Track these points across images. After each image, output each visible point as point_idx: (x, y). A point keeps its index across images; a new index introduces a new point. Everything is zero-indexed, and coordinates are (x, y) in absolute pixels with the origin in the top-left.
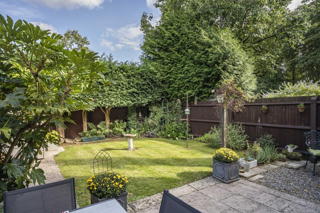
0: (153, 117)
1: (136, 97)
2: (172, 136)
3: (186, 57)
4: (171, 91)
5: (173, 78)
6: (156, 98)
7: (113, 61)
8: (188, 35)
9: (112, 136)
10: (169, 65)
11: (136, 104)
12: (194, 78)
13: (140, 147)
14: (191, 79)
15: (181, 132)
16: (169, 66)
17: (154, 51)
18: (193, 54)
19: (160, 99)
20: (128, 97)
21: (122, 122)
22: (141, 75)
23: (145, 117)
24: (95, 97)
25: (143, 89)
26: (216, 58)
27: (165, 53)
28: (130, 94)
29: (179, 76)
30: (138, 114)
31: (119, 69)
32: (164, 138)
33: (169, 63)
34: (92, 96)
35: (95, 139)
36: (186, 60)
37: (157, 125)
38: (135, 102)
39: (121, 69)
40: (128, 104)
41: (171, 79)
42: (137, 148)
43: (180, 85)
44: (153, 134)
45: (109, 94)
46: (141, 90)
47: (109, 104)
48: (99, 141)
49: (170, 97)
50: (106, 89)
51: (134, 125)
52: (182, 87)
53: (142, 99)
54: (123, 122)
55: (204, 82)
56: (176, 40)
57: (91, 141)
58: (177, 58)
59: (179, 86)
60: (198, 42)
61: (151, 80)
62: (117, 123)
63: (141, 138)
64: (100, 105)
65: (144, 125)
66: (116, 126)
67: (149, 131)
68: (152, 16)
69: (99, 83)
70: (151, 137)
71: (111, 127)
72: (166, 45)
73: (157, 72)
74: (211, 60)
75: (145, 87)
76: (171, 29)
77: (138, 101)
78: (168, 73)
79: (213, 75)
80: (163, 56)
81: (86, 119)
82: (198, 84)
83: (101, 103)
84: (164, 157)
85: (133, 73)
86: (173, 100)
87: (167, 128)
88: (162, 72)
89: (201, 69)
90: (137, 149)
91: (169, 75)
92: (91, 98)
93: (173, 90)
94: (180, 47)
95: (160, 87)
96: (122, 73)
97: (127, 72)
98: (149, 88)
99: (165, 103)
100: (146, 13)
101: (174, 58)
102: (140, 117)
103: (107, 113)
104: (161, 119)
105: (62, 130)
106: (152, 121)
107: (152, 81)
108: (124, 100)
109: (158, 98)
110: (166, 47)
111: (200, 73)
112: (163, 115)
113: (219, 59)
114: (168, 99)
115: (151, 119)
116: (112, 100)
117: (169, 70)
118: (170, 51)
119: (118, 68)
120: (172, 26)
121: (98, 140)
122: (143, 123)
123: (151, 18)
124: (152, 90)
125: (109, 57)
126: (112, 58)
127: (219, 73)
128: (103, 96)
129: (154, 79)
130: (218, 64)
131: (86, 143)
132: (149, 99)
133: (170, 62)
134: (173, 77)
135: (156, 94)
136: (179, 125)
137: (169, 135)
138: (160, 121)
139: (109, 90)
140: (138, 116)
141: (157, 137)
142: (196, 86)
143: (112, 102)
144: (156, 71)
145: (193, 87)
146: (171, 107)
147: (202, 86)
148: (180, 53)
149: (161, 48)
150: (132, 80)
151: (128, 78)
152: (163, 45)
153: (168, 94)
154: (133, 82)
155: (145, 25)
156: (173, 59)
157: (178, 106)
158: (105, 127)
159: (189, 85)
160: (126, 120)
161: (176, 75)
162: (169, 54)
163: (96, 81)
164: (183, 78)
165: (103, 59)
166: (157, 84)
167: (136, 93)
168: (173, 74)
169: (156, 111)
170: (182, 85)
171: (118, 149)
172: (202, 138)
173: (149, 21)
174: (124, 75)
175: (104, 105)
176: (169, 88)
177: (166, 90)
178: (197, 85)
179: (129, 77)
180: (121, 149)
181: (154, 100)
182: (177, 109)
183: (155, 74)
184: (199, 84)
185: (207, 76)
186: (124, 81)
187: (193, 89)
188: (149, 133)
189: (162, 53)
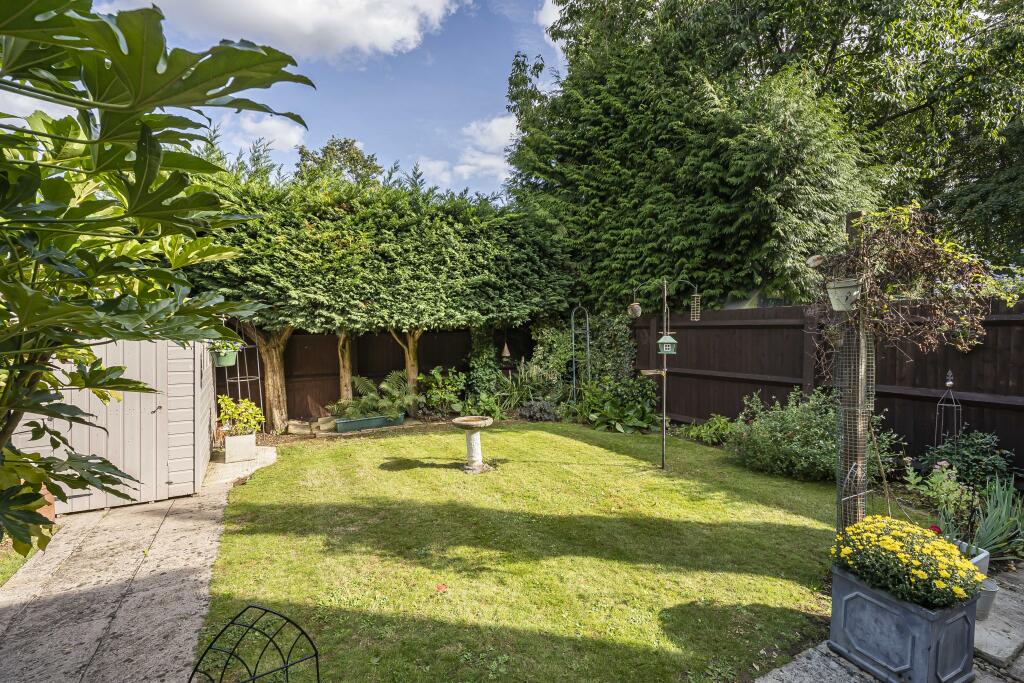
0: (545, 359)
1: (492, 299)
2: (602, 419)
3: (648, 174)
4: (598, 282)
5: (606, 240)
6: (554, 304)
7: (424, 189)
8: (656, 105)
9: (424, 414)
10: (593, 201)
11: (493, 319)
12: (675, 239)
13: (504, 457)
14: (663, 242)
15: (632, 407)
16: (594, 206)
17: (546, 163)
18: (673, 161)
19: (566, 305)
20: (470, 300)
21: (453, 373)
22: (507, 230)
23: (520, 359)
24: (369, 299)
25: (514, 276)
26: (758, 166)
27: (579, 169)
28: (475, 288)
29: (626, 235)
30: (501, 349)
31: (441, 214)
32: (577, 422)
33: (593, 196)
34: (361, 294)
35: (374, 423)
36: (648, 183)
37: (555, 381)
38: (491, 315)
39: (447, 213)
40: (470, 320)
41: (598, 246)
42: (493, 463)
43: (630, 262)
44: (545, 411)
45: (412, 291)
46: (508, 279)
47: (413, 321)
48: (384, 429)
49: (596, 300)
50: (404, 273)
51: (489, 381)
52: (633, 267)
53: (510, 306)
54: (457, 374)
55: (708, 249)
56: (614, 126)
57: (363, 428)
58: (617, 178)
59: (626, 264)
60: (688, 124)
61: (540, 247)
62: (439, 377)
63: (508, 423)
64: (386, 322)
65: (517, 384)
66: (437, 384)
67: (533, 402)
68: (540, 62)
69: (381, 255)
70: (537, 420)
71: (422, 388)
72: (583, 142)
73: (557, 225)
74: (738, 174)
75: (520, 269)
76: (599, 93)
77: (499, 312)
78: (590, 228)
79: (743, 226)
80: (576, 176)
81: (347, 364)
82: (688, 257)
83: (386, 318)
84: (589, 512)
85: (484, 225)
86: (604, 307)
87: (587, 394)
88: (571, 225)
89: (701, 210)
90: (495, 466)
91: (592, 233)
92: (357, 302)
93: (606, 277)
94: (629, 145)
95: (564, 269)
96: (451, 225)
97: (466, 222)
98: (533, 271)
99: (579, 317)
100: (524, 56)
101: (610, 180)
102: (505, 360)
103: (411, 346)
104: (569, 364)
105: (279, 396)
106: (541, 370)
107: (542, 251)
108: (456, 309)
109: (559, 301)
110: (584, 151)
111: (696, 221)
112: (573, 353)
113: (769, 169)
114: (590, 304)
115: (537, 364)
116: (422, 306)
117: (592, 218)
118: (597, 161)
119: (438, 209)
120: (603, 81)
121: (381, 426)
122: (515, 375)
123: (539, 68)
124: (541, 277)
125: (411, 175)
126: (421, 178)
127: (766, 218)
128: (393, 296)
129: (548, 243)
130: (766, 185)
131: (345, 437)
132: (533, 304)
133: (595, 192)
134: (605, 237)
135: (554, 290)
136: (625, 385)
137: (593, 417)
138: (564, 370)
139: (413, 278)
140: (499, 356)
141: (557, 420)
142: (683, 264)
143: (421, 313)
144: (555, 221)
145: (673, 267)
146: (598, 330)
147: (704, 264)
148: (628, 163)
149: (568, 154)
150: (481, 247)
151: (469, 242)
152: (574, 145)
153: (588, 291)
154: (484, 254)
155: (520, 92)
156: (604, 182)
157: (621, 327)
158: (401, 389)
159: (657, 262)
160: (466, 368)
161: (615, 232)
162: (593, 170)
163: (371, 249)
164: (639, 241)
165: (395, 182)
166: (556, 260)
167: (494, 287)
168: (607, 227)
169: (553, 342)
170: (635, 262)
171: (433, 465)
172: (705, 431)
173: (534, 78)
174: (457, 232)
175: (398, 322)
176: (591, 273)
177: (584, 277)
178: (684, 260)
179: (471, 237)
180: (445, 466)
181: (546, 307)
182: (616, 335)
183: (552, 229)
184: (693, 256)
185: (720, 230)
186: (457, 251)
187: (669, 273)
188: (532, 405)
189: (572, 167)
